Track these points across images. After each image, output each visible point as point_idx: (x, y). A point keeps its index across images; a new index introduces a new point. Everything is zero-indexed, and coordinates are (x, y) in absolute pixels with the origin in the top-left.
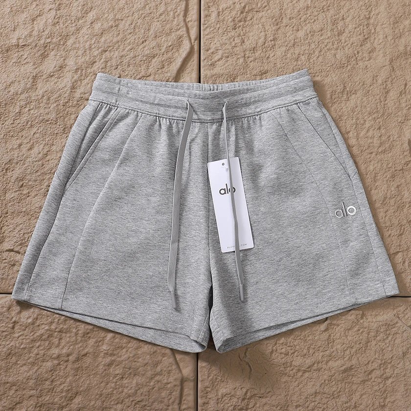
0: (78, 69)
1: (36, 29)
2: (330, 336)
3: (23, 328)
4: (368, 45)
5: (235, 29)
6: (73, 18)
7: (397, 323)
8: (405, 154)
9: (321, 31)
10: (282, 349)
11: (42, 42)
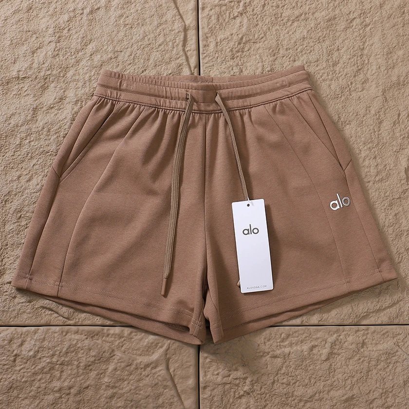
0: (78, 100)
1: (36, 61)
2: (331, 365)
3: (25, 361)
4: (361, 76)
5: (233, 59)
6: (73, 50)
7: (397, 351)
8: (402, 182)
9: (317, 61)
10: (283, 379)
11: (42, 74)
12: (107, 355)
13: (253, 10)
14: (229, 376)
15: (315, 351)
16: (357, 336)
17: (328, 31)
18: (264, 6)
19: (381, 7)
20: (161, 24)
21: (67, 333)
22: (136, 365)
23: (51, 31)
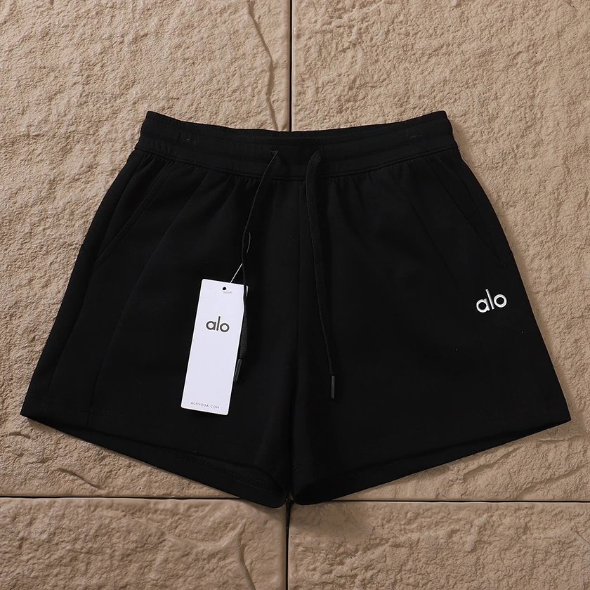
0: (115, 170)
1: (54, 111)
2: (478, 559)
3: (35, 547)
4: (532, 136)
5: (341, 112)
6: (108, 96)
7: (575, 540)
9: (465, 115)
10: (409, 578)
11: (63, 130)
12: (154, 539)
13: (372, 39)
14: (331, 572)
15: (455, 538)
16: (516, 518)
17: (481, 72)
18: (387, 33)
19: (559, 36)
20: (236, 59)
21: (96, 507)
22: (196, 556)
23: (76, 67)
